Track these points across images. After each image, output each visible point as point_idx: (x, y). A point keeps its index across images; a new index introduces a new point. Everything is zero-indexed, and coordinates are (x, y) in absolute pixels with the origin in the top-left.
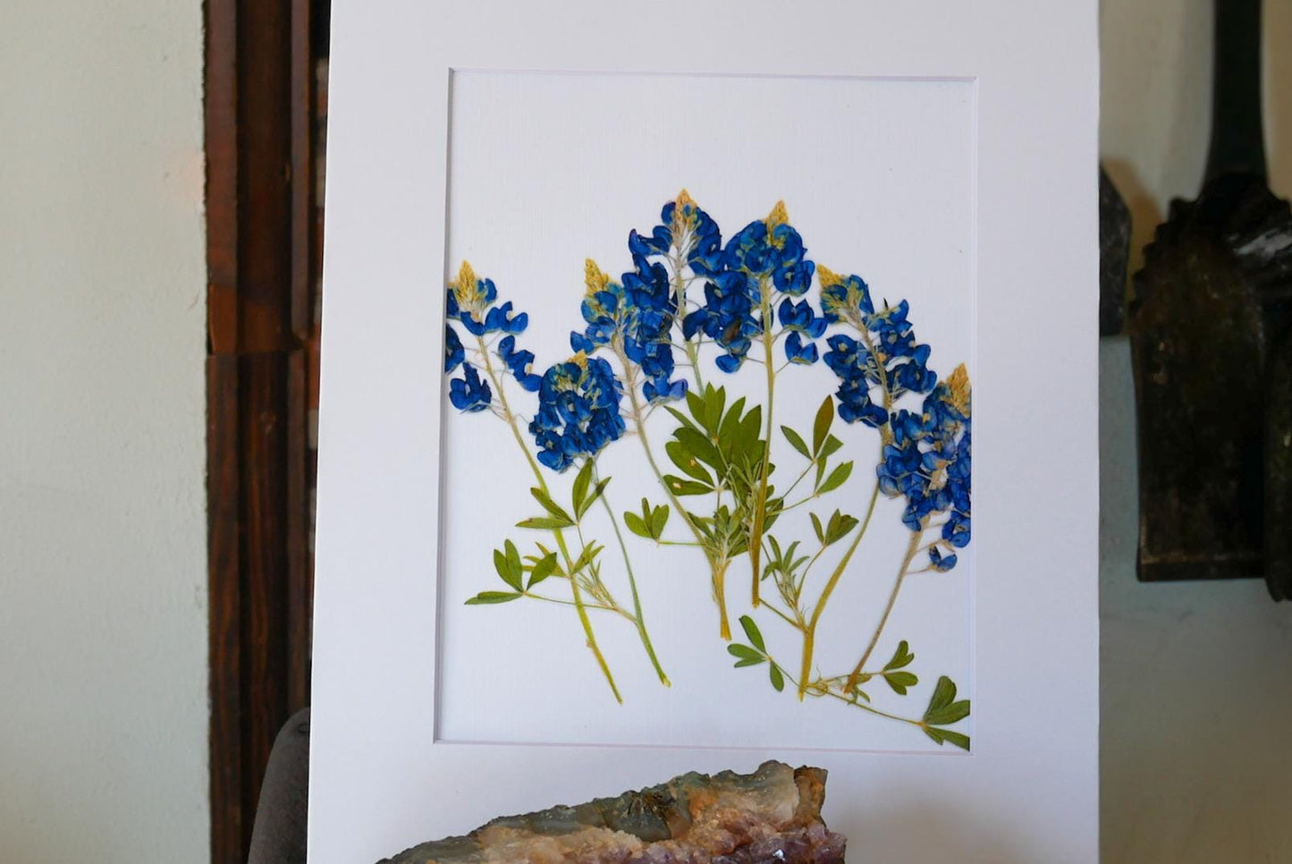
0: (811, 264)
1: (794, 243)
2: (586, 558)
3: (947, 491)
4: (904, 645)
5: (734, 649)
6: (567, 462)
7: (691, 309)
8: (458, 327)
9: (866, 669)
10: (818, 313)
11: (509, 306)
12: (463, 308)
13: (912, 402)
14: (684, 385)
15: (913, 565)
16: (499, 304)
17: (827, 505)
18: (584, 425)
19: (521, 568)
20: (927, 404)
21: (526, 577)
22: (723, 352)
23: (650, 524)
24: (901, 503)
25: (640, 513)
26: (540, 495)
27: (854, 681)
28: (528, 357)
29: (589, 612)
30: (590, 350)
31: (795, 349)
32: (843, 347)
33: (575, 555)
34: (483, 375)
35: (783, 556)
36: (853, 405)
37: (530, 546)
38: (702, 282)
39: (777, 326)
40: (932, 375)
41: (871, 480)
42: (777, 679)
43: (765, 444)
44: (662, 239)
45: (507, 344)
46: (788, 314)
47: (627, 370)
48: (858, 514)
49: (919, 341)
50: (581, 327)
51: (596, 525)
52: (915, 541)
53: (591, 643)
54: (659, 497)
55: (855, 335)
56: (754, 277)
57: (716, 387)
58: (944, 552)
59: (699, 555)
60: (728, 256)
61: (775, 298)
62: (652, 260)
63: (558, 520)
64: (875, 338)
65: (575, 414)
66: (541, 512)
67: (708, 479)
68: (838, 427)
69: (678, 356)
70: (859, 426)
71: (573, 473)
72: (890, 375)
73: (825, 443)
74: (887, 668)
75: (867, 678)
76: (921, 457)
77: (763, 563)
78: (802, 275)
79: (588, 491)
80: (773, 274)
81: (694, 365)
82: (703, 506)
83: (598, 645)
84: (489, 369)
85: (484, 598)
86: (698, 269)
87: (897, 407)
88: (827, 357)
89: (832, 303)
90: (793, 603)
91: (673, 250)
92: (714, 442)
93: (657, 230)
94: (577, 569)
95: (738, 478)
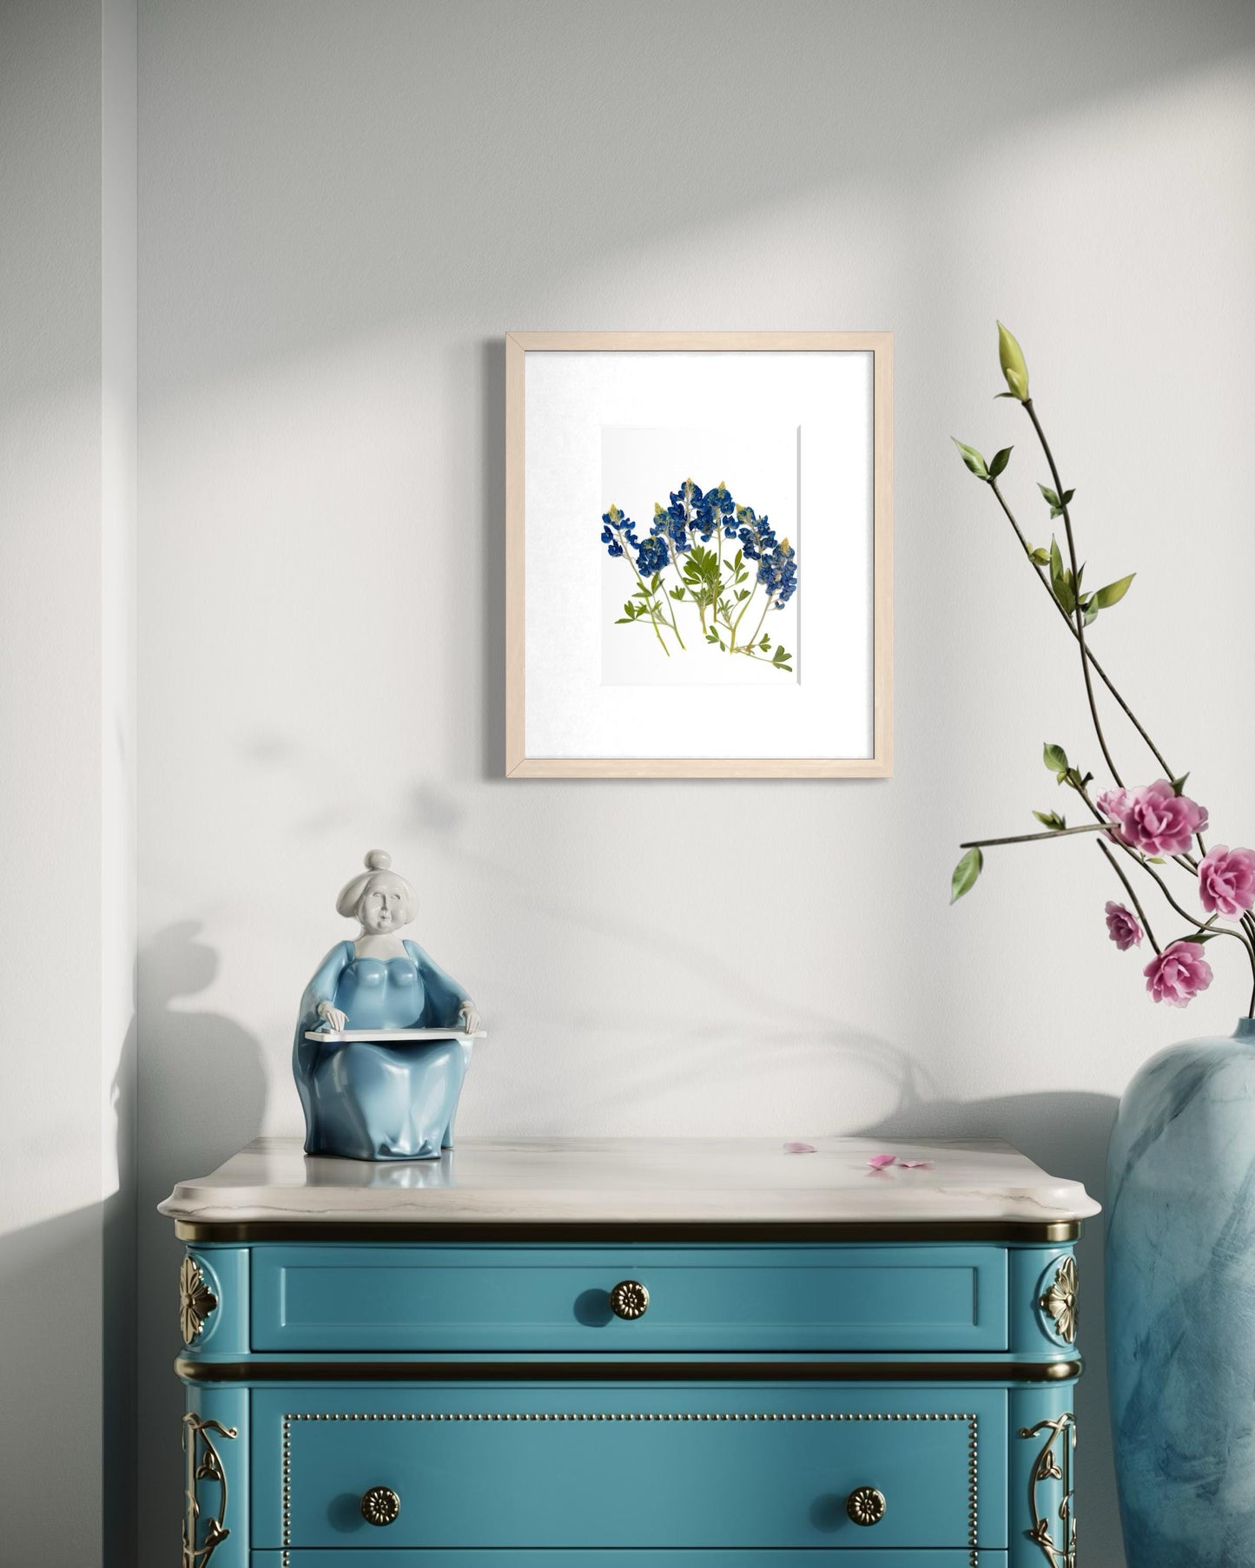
0: (734, 504)
1: (728, 496)
2: (657, 606)
3: (781, 581)
4: (766, 635)
5: (708, 637)
6: (649, 574)
7: (692, 519)
8: (610, 527)
9: (753, 644)
10: (736, 520)
11: (628, 519)
12: (612, 520)
13: (769, 551)
14: (690, 546)
15: (770, 607)
16: (625, 519)
17: (739, 588)
18: (655, 561)
19: (634, 611)
20: (774, 551)
21: (636, 613)
22: (703, 535)
23: (678, 595)
24: (765, 586)
25: (675, 591)
26: (640, 585)
27: (749, 648)
28: (635, 537)
29: (658, 626)
30: (657, 534)
31: (728, 533)
32: (745, 532)
33: (653, 606)
34: (620, 544)
35: (725, 604)
36: (748, 552)
37: (637, 603)
38: (696, 510)
39: (722, 525)
40: (776, 542)
41: (755, 578)
42: (723, 647)
43: (718, 567)
44: (681, 495)
45: (628, 532)
46: (726, 521)
47: (670, 541)
48: (751, 590)
49: (771, 530)
50: (654, 526)
51: (660, 595)
52: (770, 599)
53: (659, 636)
54: (681, 585)
55: (749, 528)
56: (714, 508)
57: (701, 547)
58: (780, 603)
59: (695, 605)
60: (705, 501)
61: (721, 516)
62: (678, 503)
63: (647, 594)
64: (756, 529)
65: (652, 557)
66: (641, 591)
67: (698, 578)
68: (744, 560)
69: (688, 536)
70: (751, 560)
71: (651, 577)
72: (761, 542)
73: (739, 566)
74: (761, 643)
75: (754, 646)
76: (772, 570)
77: (718, 607)
78: (731, 507)
79: (657, 583)
80: (721, 507)
81: (693, 539)
82: (697, 588)
83: (661, 635)
84: (622, 542)
85: (622, 621)
86: (694, 506)
87: (764, 553)
88: (739, 536)
89: (741, 517)
90: (728, 621)
91: (685, 499)
92: (701, 566)
93: (680, 492)
94: (653, 611)
95: (709, 579)
